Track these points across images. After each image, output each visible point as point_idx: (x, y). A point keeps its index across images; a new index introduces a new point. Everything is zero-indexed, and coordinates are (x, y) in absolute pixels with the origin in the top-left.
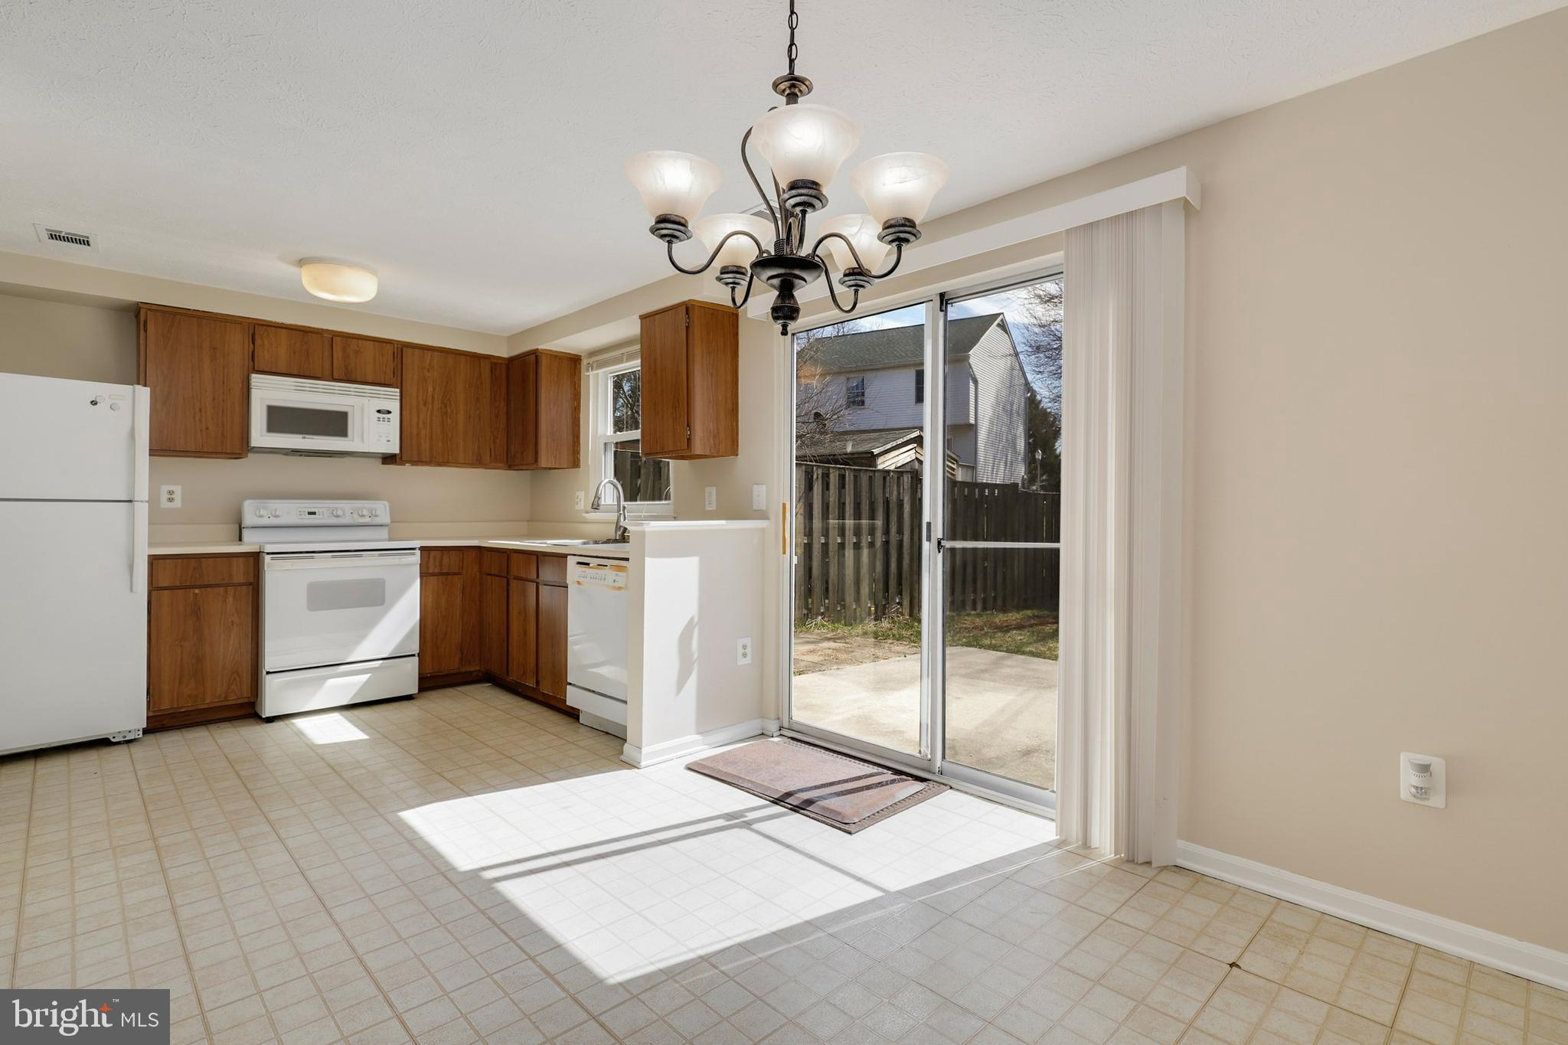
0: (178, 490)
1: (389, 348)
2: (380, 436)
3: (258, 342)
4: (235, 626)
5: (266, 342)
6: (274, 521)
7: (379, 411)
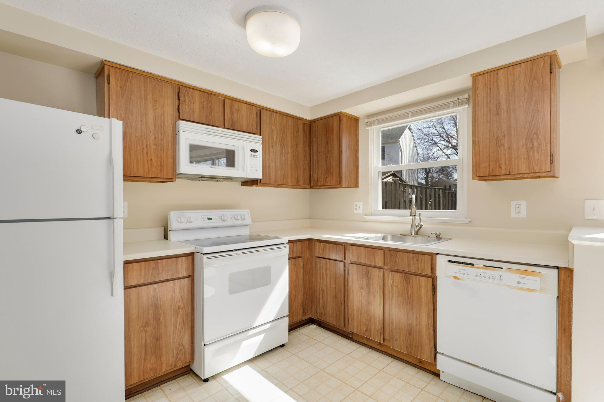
0: (125, 204)
1: (255, 110)
2: (252, 167)
3: (182, 99)
4: (181, 310)
5: (187, 99)
6: (189, 225)
7: (251, 150)
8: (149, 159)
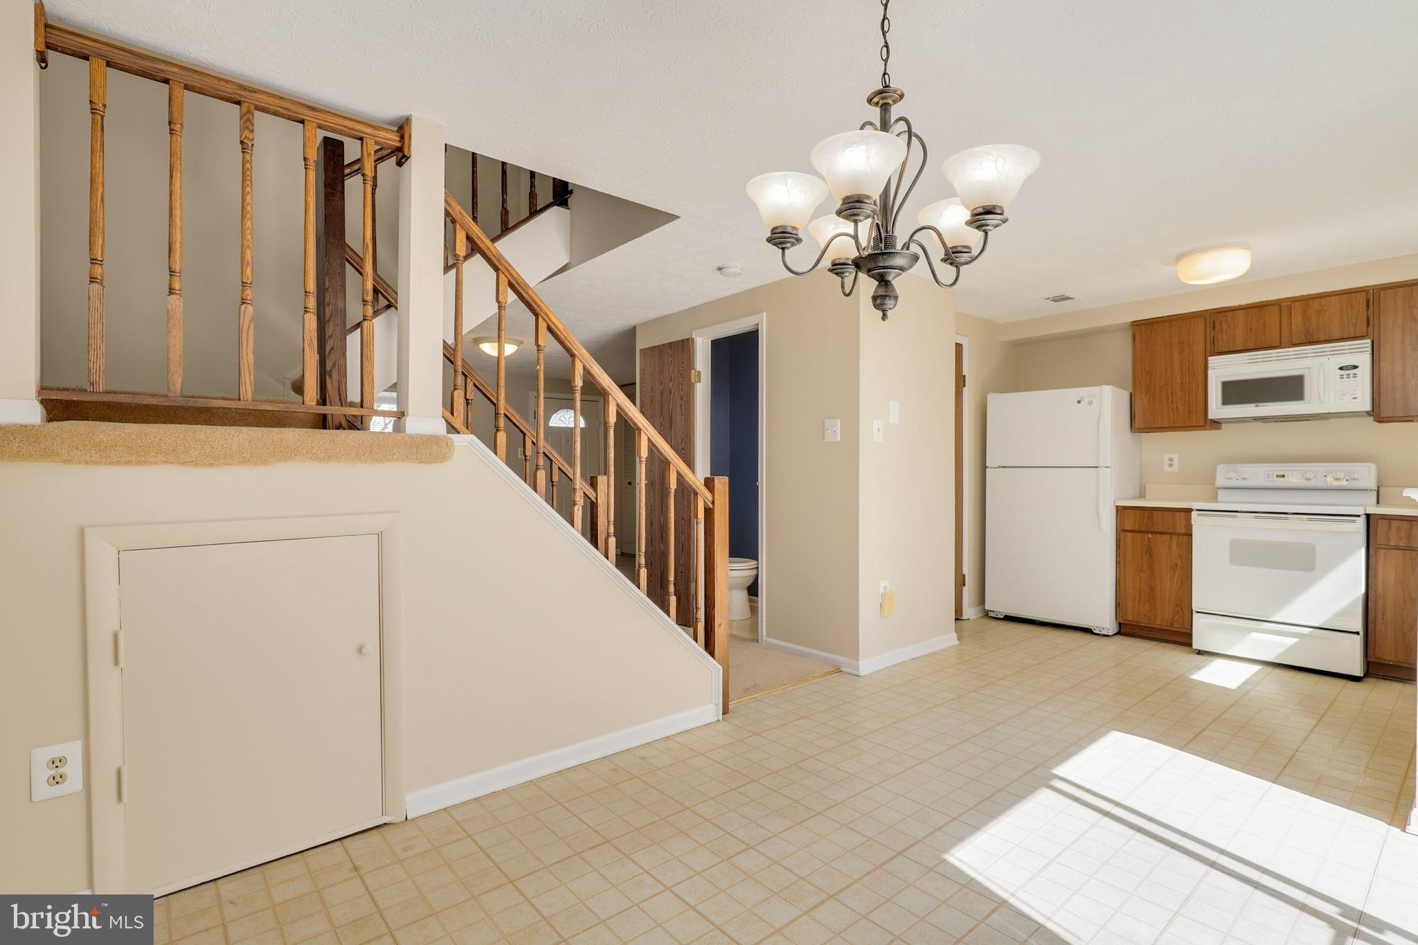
0: (1176, 457)
2: (1341, 395)
3: (1218, 327)
4: (1178, 568)
5: (1224, 326)
6: (1241, 483)
7: (1341, 368)
8: (1175, 407)
